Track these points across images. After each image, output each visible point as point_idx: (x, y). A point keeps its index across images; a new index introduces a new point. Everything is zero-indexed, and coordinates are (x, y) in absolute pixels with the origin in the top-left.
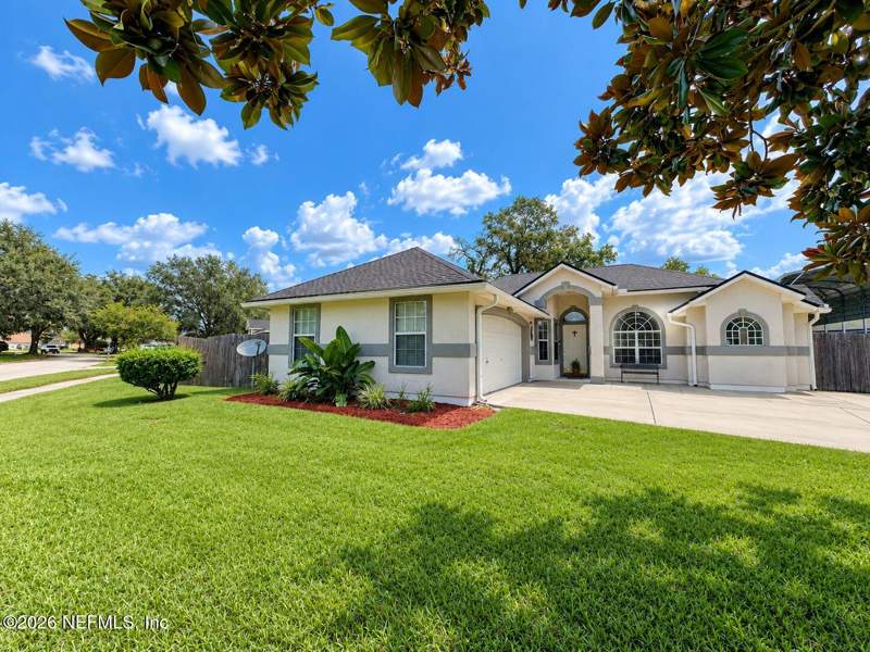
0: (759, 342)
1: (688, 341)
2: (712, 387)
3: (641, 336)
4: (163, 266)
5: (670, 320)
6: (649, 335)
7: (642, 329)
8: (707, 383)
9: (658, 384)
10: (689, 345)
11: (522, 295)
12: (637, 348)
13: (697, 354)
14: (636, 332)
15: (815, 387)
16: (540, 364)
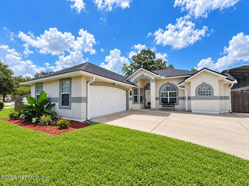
0: (210, 95)
1: (185, 95)
2: (192, 112)
3: (170, 93)
4: (39, 74)
5: (179, 87)
6: (173, 93)
7: (170, 91)
8: (191, 110)
9: (174, 110)
10: (185, 96)
11: (128, 79)
12: (169, 98)
13: (188, 99)
14: (168, 92)
15: (231, 111)
16: (135, 104)
